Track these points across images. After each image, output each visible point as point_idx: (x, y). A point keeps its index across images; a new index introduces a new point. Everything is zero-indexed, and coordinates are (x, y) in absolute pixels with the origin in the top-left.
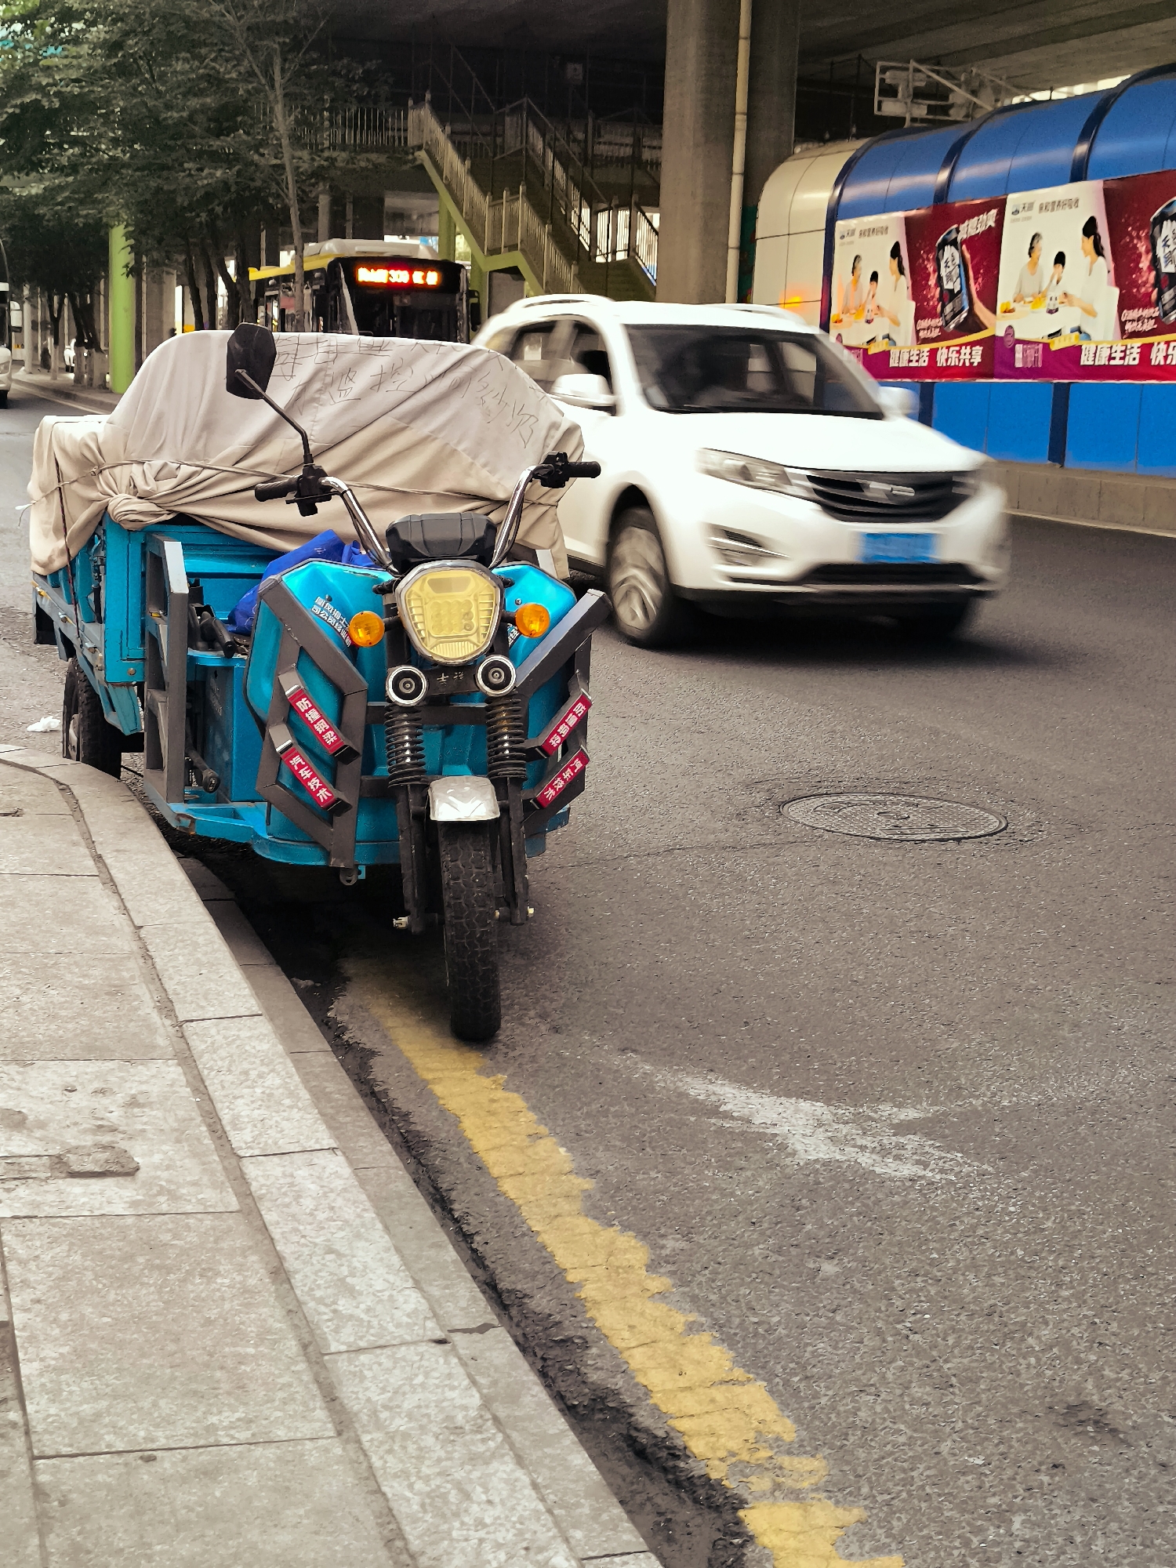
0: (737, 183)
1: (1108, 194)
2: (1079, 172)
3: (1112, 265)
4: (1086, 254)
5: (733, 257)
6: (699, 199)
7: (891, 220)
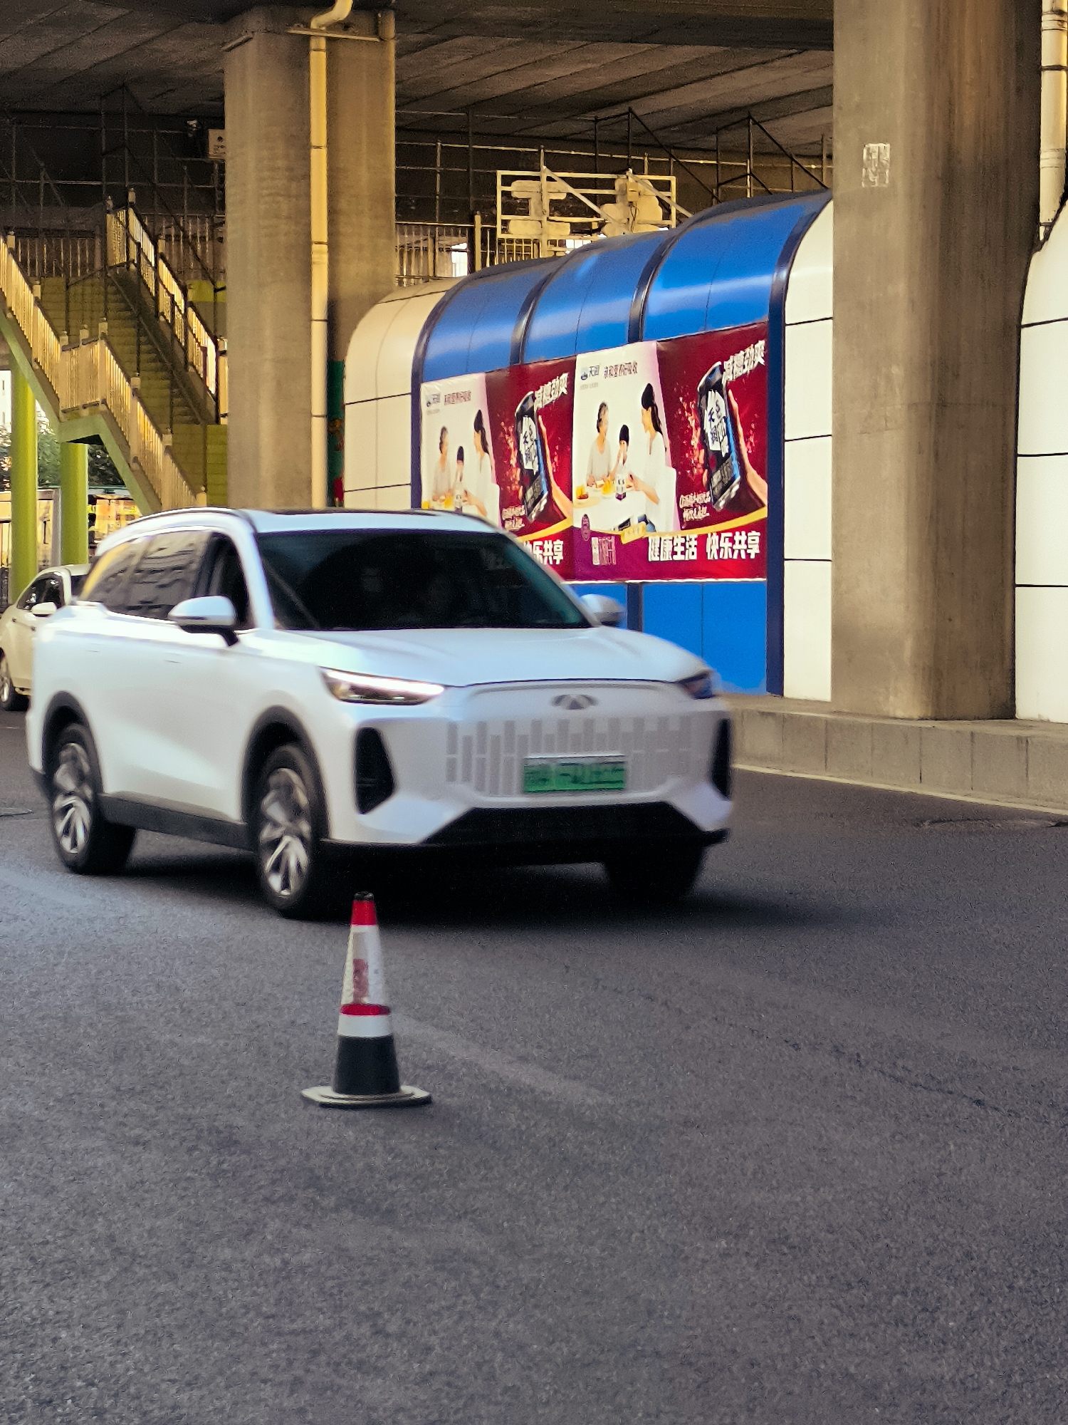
0: (319, 332)
1: (662, 358)
2: (635, 334)
3: (668, 442)
4: (646, 428)
5: (318, 428)
6: (269, 355)
7: (474, 383)
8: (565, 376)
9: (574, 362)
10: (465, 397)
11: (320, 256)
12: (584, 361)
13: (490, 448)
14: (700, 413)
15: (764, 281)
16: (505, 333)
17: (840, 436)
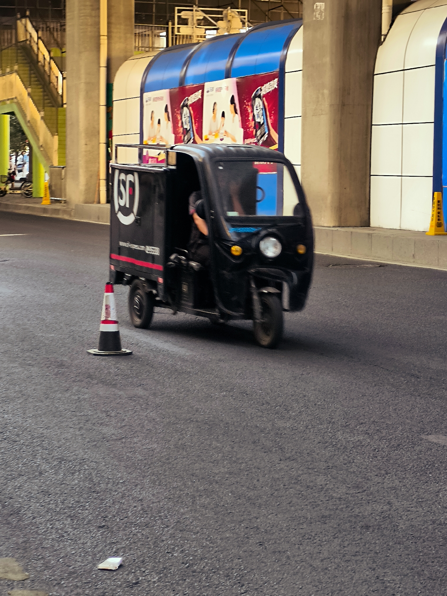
0: (103, 72)
1: (238, 85)
2: (228, 75)
5: (103, 110)
6: (83, 81)
7: (164, 93)
8: (200, 91)
9: (204, 85)
10: (161, 99)
11: (104, 41)
12: (208, 85)
13: (171, 119)
14: (252, 106)
15: (278, 55)
16: (176, 73)
17: (304, 116)
